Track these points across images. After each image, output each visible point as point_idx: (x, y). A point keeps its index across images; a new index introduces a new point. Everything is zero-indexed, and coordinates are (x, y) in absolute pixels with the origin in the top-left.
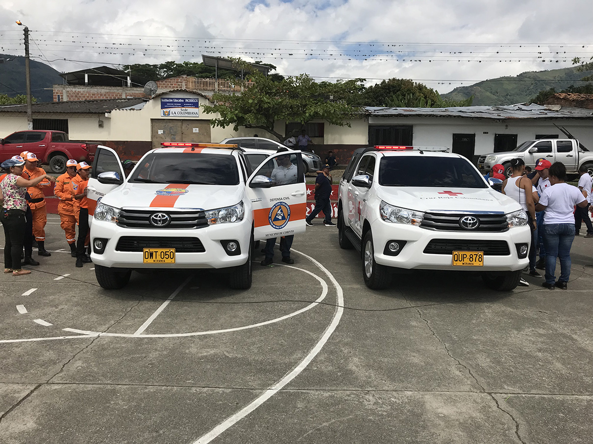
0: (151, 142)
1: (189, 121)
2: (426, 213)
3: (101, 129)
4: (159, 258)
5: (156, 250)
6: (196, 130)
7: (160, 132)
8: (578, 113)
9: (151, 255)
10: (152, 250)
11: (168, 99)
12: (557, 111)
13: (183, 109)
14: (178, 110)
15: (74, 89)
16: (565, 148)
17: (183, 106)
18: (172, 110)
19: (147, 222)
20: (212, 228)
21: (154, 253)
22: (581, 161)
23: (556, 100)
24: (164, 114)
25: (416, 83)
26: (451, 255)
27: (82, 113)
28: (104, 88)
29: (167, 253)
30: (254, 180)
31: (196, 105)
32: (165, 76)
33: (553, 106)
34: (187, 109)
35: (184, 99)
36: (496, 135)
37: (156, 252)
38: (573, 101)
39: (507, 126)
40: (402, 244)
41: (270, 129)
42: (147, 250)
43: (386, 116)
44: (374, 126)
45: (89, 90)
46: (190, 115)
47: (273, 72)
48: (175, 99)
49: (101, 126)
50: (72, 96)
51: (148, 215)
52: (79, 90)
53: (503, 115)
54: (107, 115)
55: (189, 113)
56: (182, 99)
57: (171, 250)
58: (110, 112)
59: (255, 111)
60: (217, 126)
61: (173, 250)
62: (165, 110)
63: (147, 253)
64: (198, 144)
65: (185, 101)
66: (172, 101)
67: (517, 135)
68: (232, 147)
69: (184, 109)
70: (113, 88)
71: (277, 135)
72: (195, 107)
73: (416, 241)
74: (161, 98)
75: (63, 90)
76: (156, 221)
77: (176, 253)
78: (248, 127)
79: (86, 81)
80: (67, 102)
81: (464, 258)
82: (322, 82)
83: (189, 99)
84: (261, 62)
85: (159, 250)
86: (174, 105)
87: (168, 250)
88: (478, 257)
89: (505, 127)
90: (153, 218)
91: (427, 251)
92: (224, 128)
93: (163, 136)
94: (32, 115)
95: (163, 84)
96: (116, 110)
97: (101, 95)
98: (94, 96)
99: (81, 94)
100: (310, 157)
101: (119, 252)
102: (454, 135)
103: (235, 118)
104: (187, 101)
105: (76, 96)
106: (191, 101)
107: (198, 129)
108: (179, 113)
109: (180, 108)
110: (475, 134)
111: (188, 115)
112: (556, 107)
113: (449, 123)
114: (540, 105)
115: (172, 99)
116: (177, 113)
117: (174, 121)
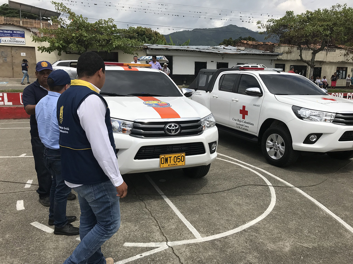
1: (18, 47)
2: (337, 113)
4: (172, 162)
6: (23, 54)
8: (254, 51)
9: (166, 160)
10: (167, 156)
12: (243, 50)
13: (12, 38)
14: (8, 39)
17: (12, 36)
18: (3, 39)
19: (163, 132)
21: (169, 159)
23: (243, 44)
29: (179, 157)
31: (23, 36)
33: (240, 47)
34: (15, 38)
35: (13, 31)
36: (217, 63)
37: (170, 157)
38: (251, 45)
39: (223, 58)
40: (319, 136)
42: (163, 156)
46: (18, 43)
48: (5, 30)
51: (163, 126)
53: (221, 51)
55: (17, 41)
56: (11, 31)
57: (182, 155)
59: (76, 42)
60: (45, 52)
61: (183, 154)
63: (163, 159)
66: (2, 31)
67: (228, 63)
69: (13, 38)
72: (22, 37)
73: (333, 133)
76: (170, 131)
77: (186, 157)
78: (69, 53)
83: (17, 31)
85: (173, 156)
86: (4, 34)
87: (179, 155)
89: (222, 58)
90: (167, 128)
91: (340, 140)
92: (50, 53)
101: (137, 160)
102: (196, 63)
103: (61, 46)
104: (14, 32)
106: (18, 32)
107: (25, 53)
108: (8, 41)
109: (10, 38)
110: (206, 62)
111: (17, 43)
112: (243, 48)
113: (193, 55)
114: (233, 46)
115: (3, 30)
116: (7, 41)
117: (5, 47)
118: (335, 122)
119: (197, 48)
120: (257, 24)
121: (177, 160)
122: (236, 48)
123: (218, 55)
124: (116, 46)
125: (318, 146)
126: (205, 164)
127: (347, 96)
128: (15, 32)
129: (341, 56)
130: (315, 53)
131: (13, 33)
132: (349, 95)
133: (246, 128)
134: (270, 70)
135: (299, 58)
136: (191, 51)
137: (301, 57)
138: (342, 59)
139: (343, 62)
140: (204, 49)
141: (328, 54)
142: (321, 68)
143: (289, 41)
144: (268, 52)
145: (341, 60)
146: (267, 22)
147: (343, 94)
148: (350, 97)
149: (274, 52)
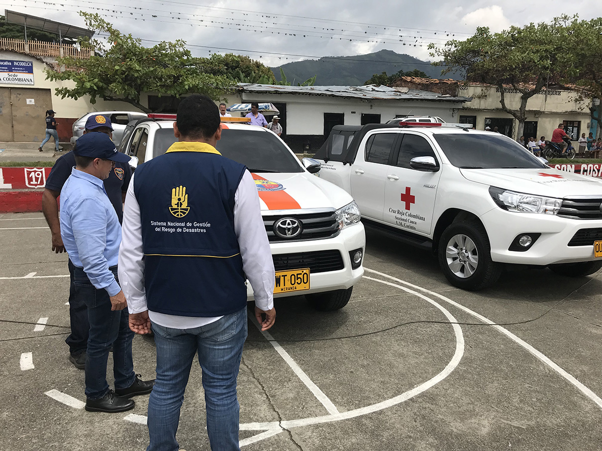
1: (20, 90)
2: (564, 199)
4: (288, 285)
5: (284, 273)
6: (30, 101)
8: (425, 95)
9: (278, 281)
10: (279, 274)
12: (406, 93)
13: (10, 74)
14: (4, 75)
17: (11, 71)
21: (282, 278)
23: (405, 83)
29: (299, 276)
31: (30, 70)
33: (401, 88)
34: (16, 74)
35: (12, 62)
36: (362, 114)
37: (284, 276)
38: (419, 84)
40: (535, 237)
41: (136, 102)
43: (260, 93)
46: (21, 83)
51: (271, 223)
53: (359, 95)
55: (19, 80)
56: (9, 61)
57: (305, 271)
59: (121, 80)
60: (68, 97)
61: (307, 271)
67: (380, 115)
69: (13, 74)
72: (29, 72)
73: (558, 233)
76: (283, 230)
77: (311, 275)
78: (109, 100)
83: (19, 61)
85: (289, 273)
87: (300, 272)
89: (370, 107)
90: (279, 226)
91: (572, 243)
92: (76, 99)
102: (325, 114)
103: (95, 88)
104: (15, 63)
106: (22, 64)
107: (33, 100)
108: (5, 79)
109: (7, 73)
110: (344, 114)
111: (19, 82)
112: (405, 90)
113: (321, 102)
114: (389, 86)
116: (2, 79)
118: (561, 213)
119: (328, 90)
120: (428, 49)
121: (296, 281)
122: (393, 89)
123: (363, 102)
124: (189, 86)
125: (534, 255)
126: (344, 286)
127: (580, 170)
128: (17, 64)
129: (569, 101)
130: (526, 97)
131: (13, 65)
132: (584, 168)
133: (412, 225)
134: (451, 126)
135: (500, 106)
136: (318, 94)
137: (503, 104)
138: (571, 107)
139: (572, 113)
140: (340, 92)
141: (548, 98)
142: (536, 123)
143: (483, 77)
144: (448, 97)
145: (569, 110)
146: (446, 45)
147: (573, 166)
148: (586, 171)
149: (457, 96)
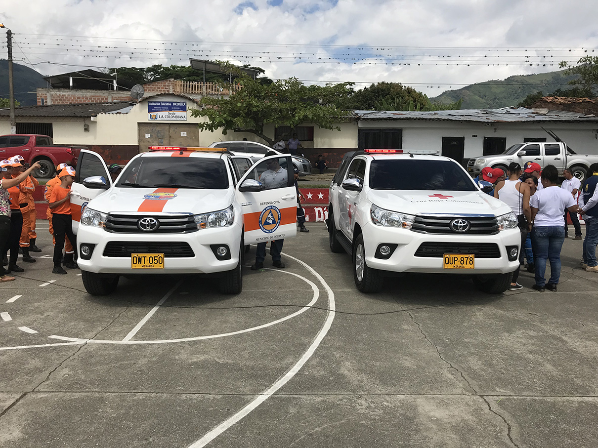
0: (138, 146)
1: (177, 125)
2: (417, 216)
3: (87, 133)
4: (147, 263)
5: (144, 255)
6: (184, 134)
7: (148, 136)
8: (565, 116)
9: (140, 260)
10: (140, 255)
11: (155, 102)
12: (545, 115)
13: (170, 112)
14: (165, 113)
15: (58, 93)
16: (552, 151)
17: (171, 110)
18: (160, 114)
19: (135, 227)
20: (201, 233)
21: (143, 259)
22: (569, 164)
23: (543, 104)
24: (152, 118)
25: (405, 87)
26: (443, 258)
27: (67, 117)
28: (89, 92)
29: (155, 258)
30: (244, 183)
31: (184, 109)
32: (152, 79)
33: (540, 109)
34: (174, 112)
35: (172, 103)
36: (485, 138)
37: (144, 257)
38: (560, 104)
39: (495, 129)
40: (393, 247)
41: (260, 132)
42: (135, 255)
43: (376, 120)
44: (364, 130)
45: (74, 93)
46: (178, 119)
47: (261, 75)
48: (162, 102)
49: (86, 130)
50: (56, 100)
51: (136, 220)
52: (64, 93)
53: (492, 119)
54: (92, 119)
55: (176, 117)
56: (169, 102)
57: (160, 255)
58: (96, 116)
59: (244, 115)
60: (206, 129)
61: (162, 255)
62: (152, 114)
63: (135, 258)
64: (186, 148)
65: (172, 104)
66: (159, 104)
67: (506, 138)
68: (221, 151)
69: (172, 112)
70: (99, 91)
71: (266, 139)
72: (183, 111)
73: (407, 244)
74: (148, 102)
75: (47, 94)
76: (144, 226)
77: (165, 258)
78: (237, 131)
79: (71, 84)
80: (51, 106)
81: (455, 261)
82: (311, 86)
83: (177, 102)
84: (250, 65)
85: (148, 255)
86: (161, 108)
87: (157, 255)
88: (469, 260)
89: (494, 131)
90: (141, 223)
91: (418, 254)
92: (212, 131)
93: (150, 140)
94: (15, 118)
95: (150, 88)
96: (102, 114)
97: (87, 98)
98: (79, 100)
99: (66, 98)
100: (300, 160)
101: (107, 257)
102: (443, 138)
103: (224, 122)
104: (174, 104)
105: (60, 100)
106: (179, 104)
107: (186, 133)
108: (166, 117)
109: (168, 112)
110: (464, 138)
111: (176, 119)
112: (544, 111)
113: (434, 126)
114: (527, 108)
115: (160, 102)
116: (164, 117)
117: (161, 125)
118: (414, 228)
119: (450, 115)
120: (560, 67)
121: (154, 262)
122: (532, 110)
123: (485, 125)
128: (175, 105)
131: (172, 106)
140: (463, 116)
144: (591, 117)
146: (578, 62)
